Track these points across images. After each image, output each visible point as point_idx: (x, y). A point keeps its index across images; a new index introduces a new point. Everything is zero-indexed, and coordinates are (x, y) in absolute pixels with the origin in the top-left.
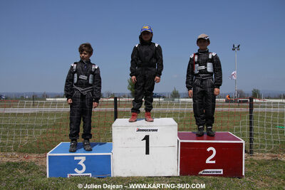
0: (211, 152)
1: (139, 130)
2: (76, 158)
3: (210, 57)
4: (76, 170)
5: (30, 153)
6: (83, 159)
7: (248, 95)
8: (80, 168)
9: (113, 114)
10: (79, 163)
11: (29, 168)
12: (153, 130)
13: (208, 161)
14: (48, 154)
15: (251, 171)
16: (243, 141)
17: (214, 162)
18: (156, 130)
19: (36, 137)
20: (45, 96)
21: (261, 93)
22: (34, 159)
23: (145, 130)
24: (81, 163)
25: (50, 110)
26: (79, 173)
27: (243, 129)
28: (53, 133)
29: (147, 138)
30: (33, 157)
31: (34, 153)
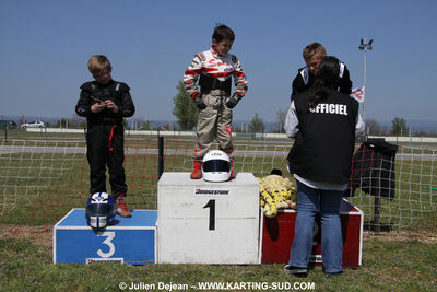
1: (199, 192)
4: (100, 252)
5: (19, 225)
6: (111, 236)
8: (106, 249)
11: (21, 248)
14: (56, 227)
16: (361, 213)
18: (227, 192)
23: (208, 192)
24: (107, 242)
26: (104, 257)
30: (25, 232)
31: (25, 224)
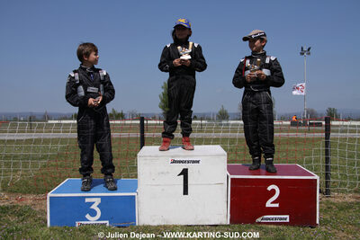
0: (273, 191)
1: (174, 162)
2: (87, 200)
3: (267, 61)
4: (88, 216)
5: (25, 193)
6: (98, 201)
7: (321, 115)
8: (93, 213)
9: (139, 141)
10: (92, 207)
11: (22, 213)
12: (194, 162)
13: (269, 204)
14: (50, 194)
15: (328, 217)
16: (316, 177)
17: (277, 205)
18: (198, 162)
19: (32, 172)
20: (47, 117)
21: (338, 112)
22: (29, 202)
23: (182, 162)
24: (94, 207)
25: (51, 135)
26: (92, 220)
27: (317, 161)
28: (57, 166)
29: (185, 173)
30: (29, 200)
31: (30, 193)
